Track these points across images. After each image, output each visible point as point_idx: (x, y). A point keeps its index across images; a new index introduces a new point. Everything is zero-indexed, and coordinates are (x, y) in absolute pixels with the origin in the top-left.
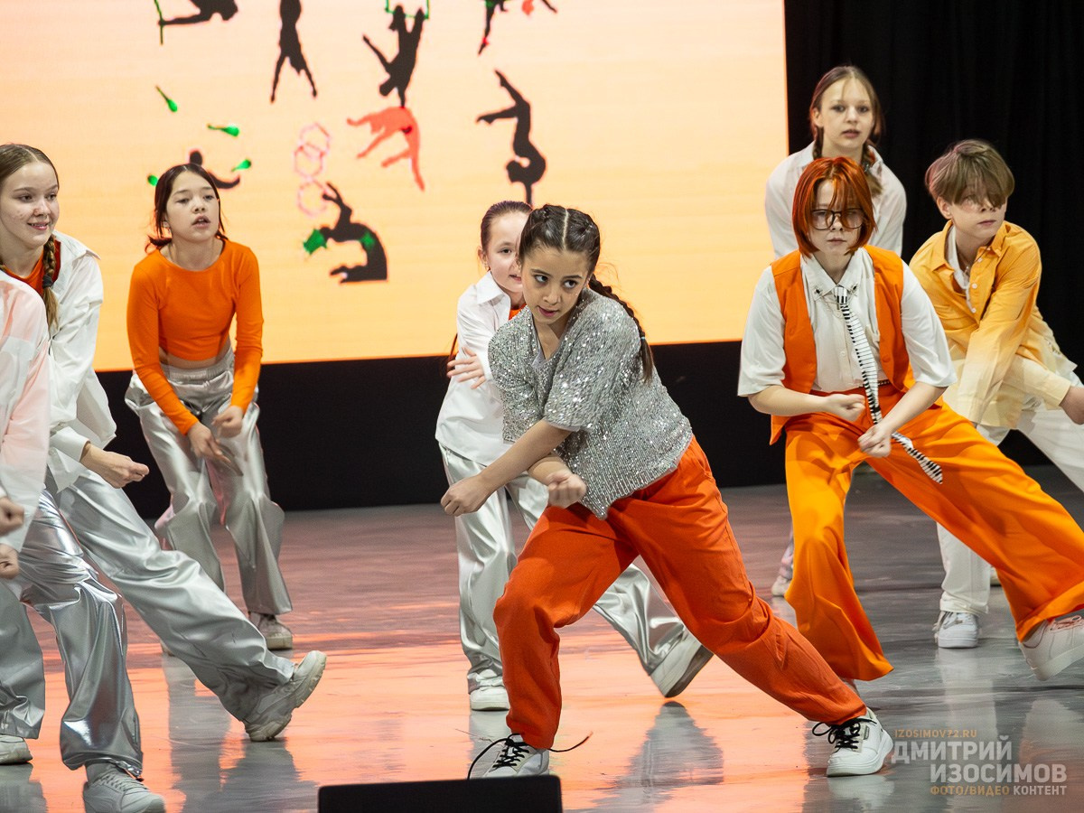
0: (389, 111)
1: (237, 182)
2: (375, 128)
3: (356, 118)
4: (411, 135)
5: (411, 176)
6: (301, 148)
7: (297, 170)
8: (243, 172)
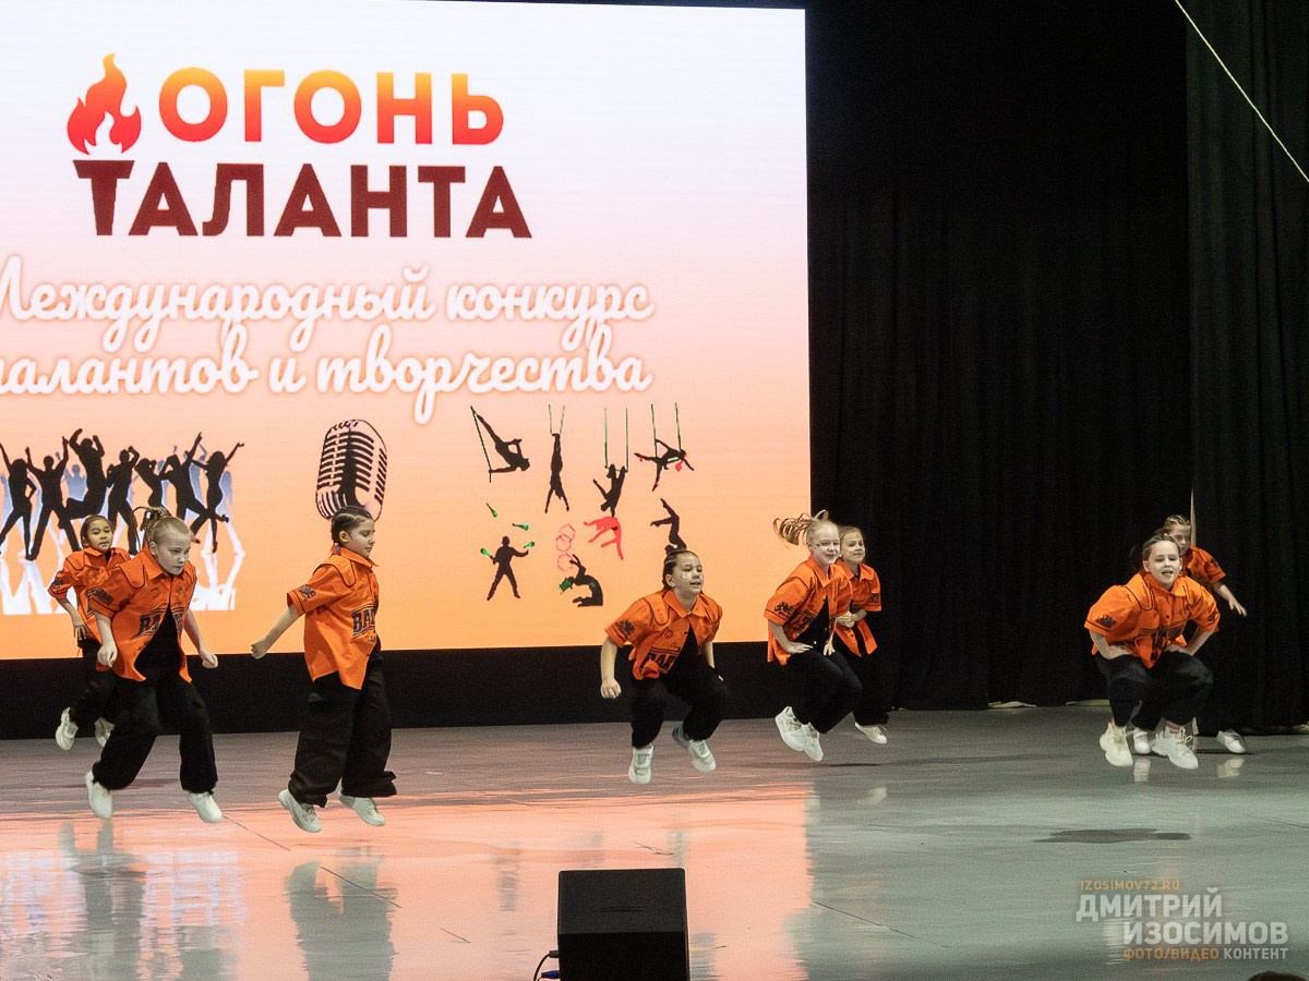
0: (606, 518)
1: (527, 553)
2: (598, 528)
3: (589, 522)
4: (617, 531)
5: (616, 552)
6: (560, 537)
7: (557, 548)
8: (529, 548)
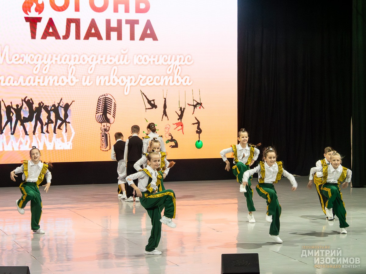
0: (179, 122)
2: (177, 125)
3: (174, 123)
4: (182, 126)
5: (182, 132)
6: (166, 128)
7: (165, 131)
8: (157, 131)
